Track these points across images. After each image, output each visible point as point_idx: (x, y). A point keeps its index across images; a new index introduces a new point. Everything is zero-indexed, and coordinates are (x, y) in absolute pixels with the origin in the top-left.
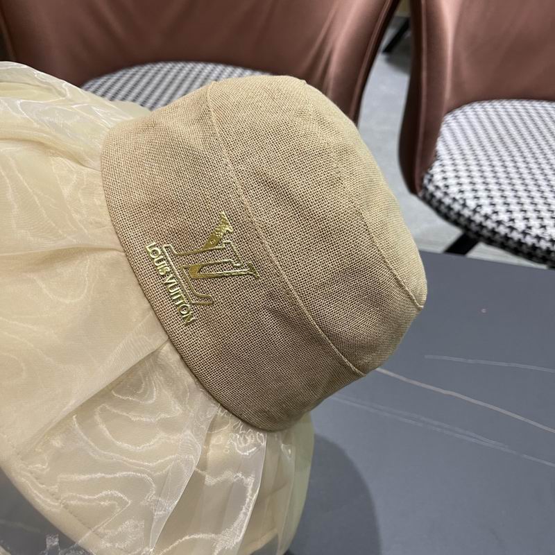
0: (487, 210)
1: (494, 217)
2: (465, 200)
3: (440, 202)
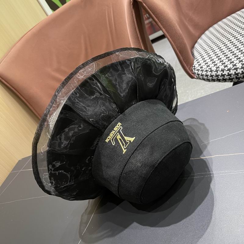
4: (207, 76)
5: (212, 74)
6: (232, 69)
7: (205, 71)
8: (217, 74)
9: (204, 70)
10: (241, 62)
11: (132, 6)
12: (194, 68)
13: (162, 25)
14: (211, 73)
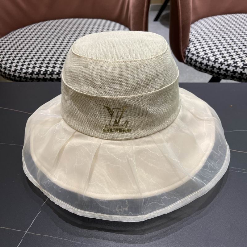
0: (221, 60)
1: (226, 63)
2: (209, 57)
3: (196, 61)
4: (201, 63)
5: (208, 64)
6: (232, 65)
7: (201, 58)
8: (214, 65)
9: (200, 56)
10: (243, 62)
12: (188, 50)
14: (207, 62)
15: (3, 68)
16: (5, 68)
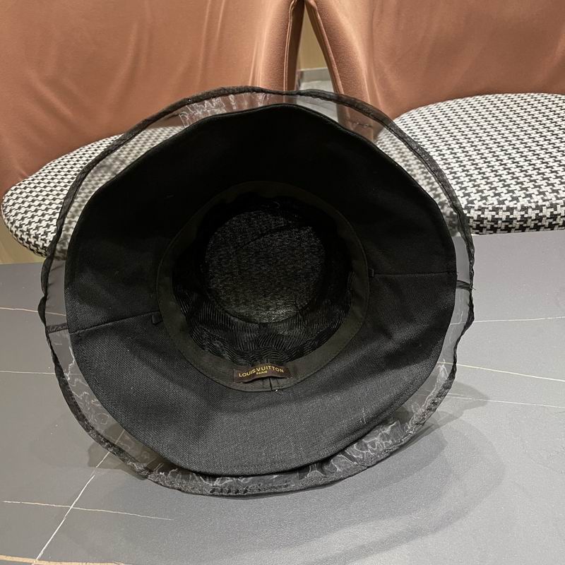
10: (467, 197)
11: (291, 10)
13: (339, 72)
15: (32, 236)
16: (36, 237)
